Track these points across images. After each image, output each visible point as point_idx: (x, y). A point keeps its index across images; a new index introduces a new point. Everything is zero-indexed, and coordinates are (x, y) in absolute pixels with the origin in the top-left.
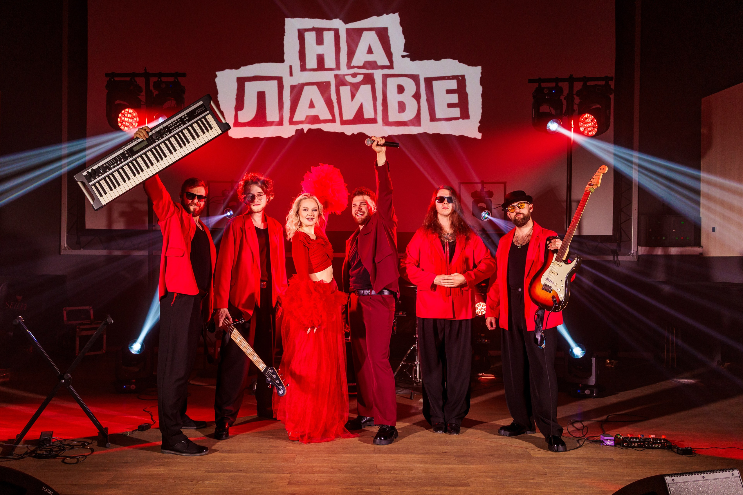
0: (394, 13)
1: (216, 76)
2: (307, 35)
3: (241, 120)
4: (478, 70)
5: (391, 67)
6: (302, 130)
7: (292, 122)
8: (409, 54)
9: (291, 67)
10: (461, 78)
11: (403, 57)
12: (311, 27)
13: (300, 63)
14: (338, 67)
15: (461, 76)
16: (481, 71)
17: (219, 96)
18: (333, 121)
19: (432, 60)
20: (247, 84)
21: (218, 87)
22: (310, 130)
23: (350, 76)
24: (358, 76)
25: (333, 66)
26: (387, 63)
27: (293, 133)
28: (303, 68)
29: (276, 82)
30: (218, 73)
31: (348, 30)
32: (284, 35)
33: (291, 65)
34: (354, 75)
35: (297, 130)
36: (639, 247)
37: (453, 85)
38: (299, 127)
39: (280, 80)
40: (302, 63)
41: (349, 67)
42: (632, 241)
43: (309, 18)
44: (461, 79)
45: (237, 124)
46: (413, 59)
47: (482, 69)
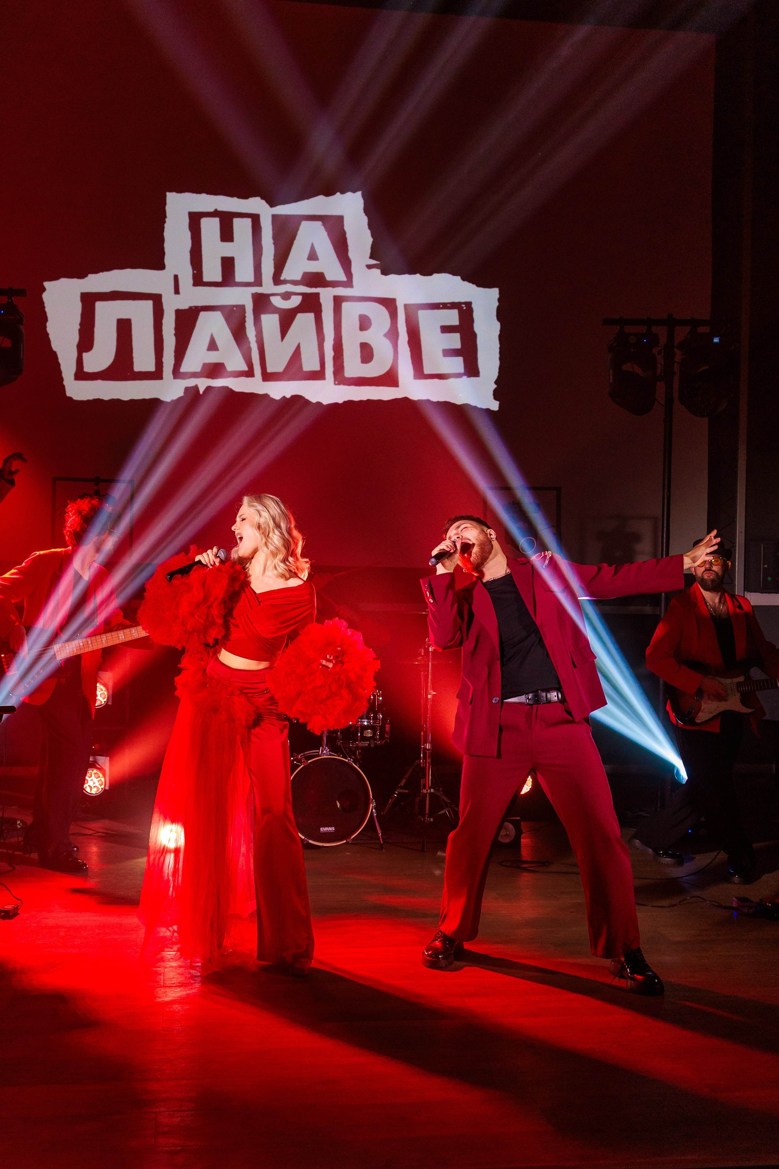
0: (354, 191)
1: (44, 289)
2: (205, 223)
3: (88, 368)
4: (494, 293)
5: (349, 283)
6: (196, 388)
7: (177, 373)
8: (379, 262)
9: (176, 277)
10: (466, 306)
11: (369, 267)
12: (211, 210)
13: (193, 272)
14: (258, 281)
15: (465, 303)
16: (497, 296)
17: (48, 324)
18: (249, 373)
19: (418, 275)
20: (100, 306)
21: (46, 310)
22: (209, 389)
23: (279, 298)
24: (293, 297)
25: (250, 277)
26: (343, 278)
27: (180, 393)
28: (198, 280)
29: (150, 304)
30: (46, 284)
31: (275, 218)
32: (165, 222)
33: (176, 274)
34: (286, 296)
35: (187, 389)
36: (745, 592)
37: (453, 318)
38: (191, 382)
39: (157, 300)
40: (195, 272)
41: (277, 280)
42: (736, 584)
43: (207, 193)
44: (465, 308)
45: (81, 375)
46: (385, 272)
47: (500, 294)
